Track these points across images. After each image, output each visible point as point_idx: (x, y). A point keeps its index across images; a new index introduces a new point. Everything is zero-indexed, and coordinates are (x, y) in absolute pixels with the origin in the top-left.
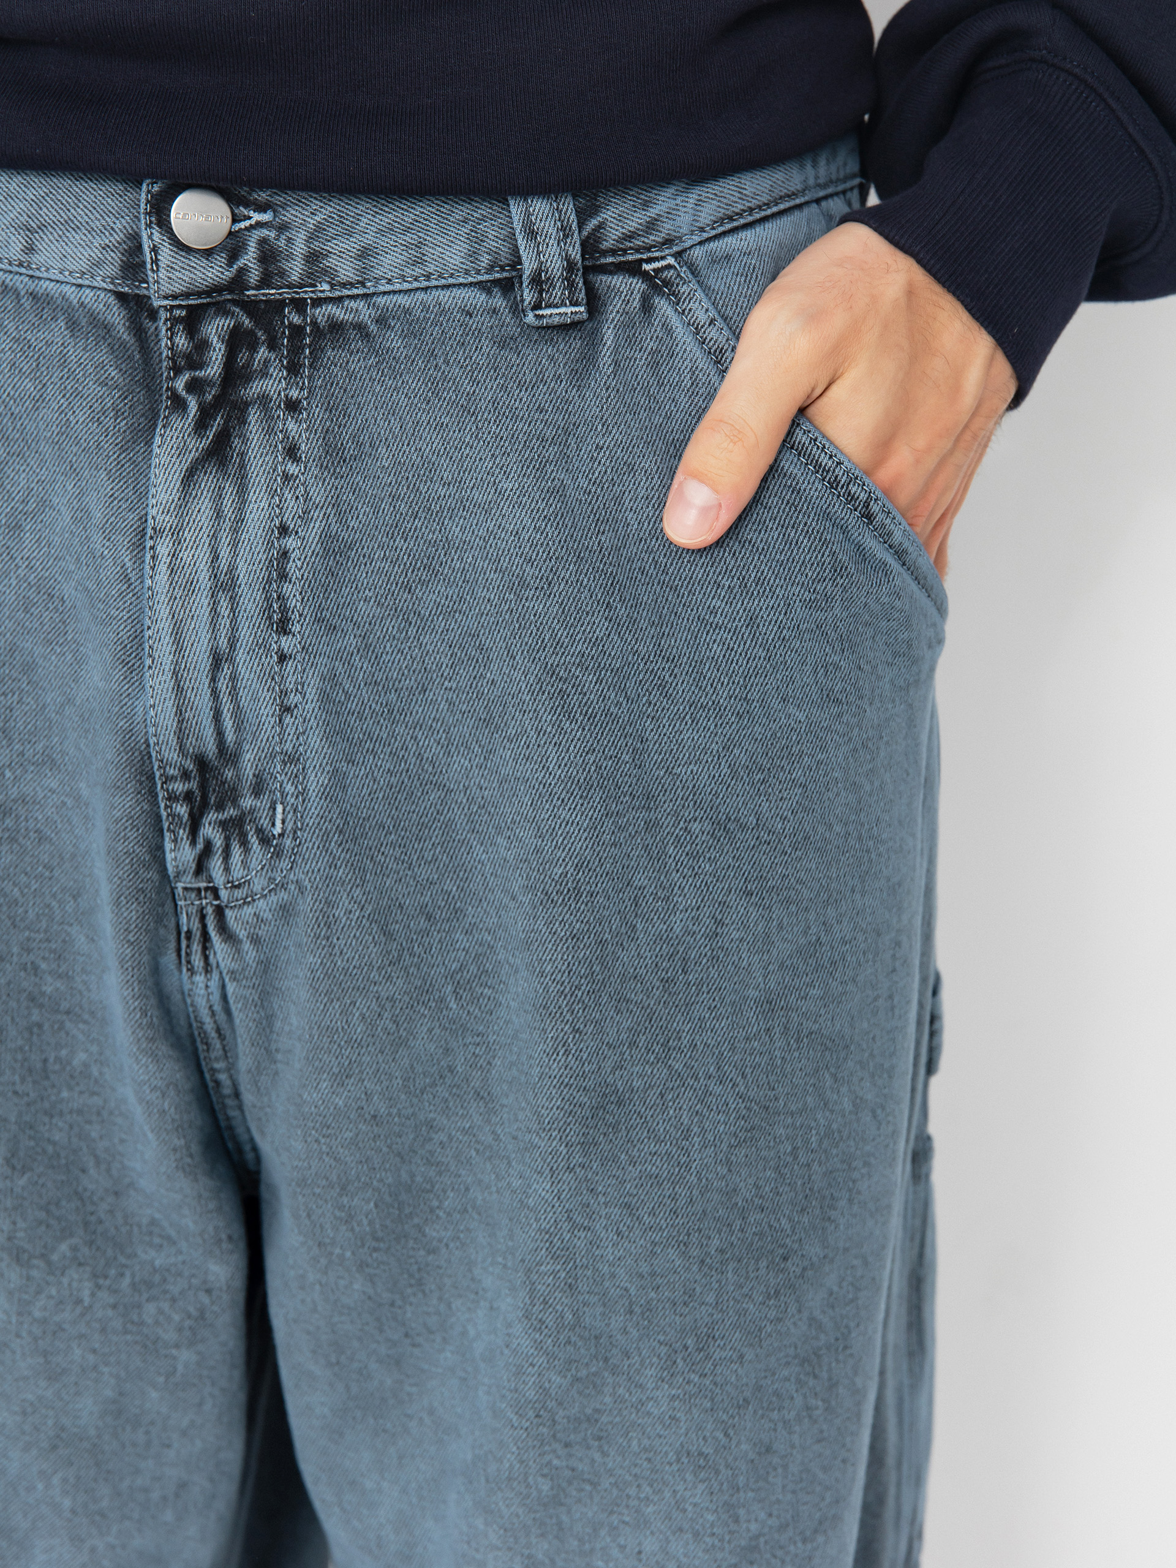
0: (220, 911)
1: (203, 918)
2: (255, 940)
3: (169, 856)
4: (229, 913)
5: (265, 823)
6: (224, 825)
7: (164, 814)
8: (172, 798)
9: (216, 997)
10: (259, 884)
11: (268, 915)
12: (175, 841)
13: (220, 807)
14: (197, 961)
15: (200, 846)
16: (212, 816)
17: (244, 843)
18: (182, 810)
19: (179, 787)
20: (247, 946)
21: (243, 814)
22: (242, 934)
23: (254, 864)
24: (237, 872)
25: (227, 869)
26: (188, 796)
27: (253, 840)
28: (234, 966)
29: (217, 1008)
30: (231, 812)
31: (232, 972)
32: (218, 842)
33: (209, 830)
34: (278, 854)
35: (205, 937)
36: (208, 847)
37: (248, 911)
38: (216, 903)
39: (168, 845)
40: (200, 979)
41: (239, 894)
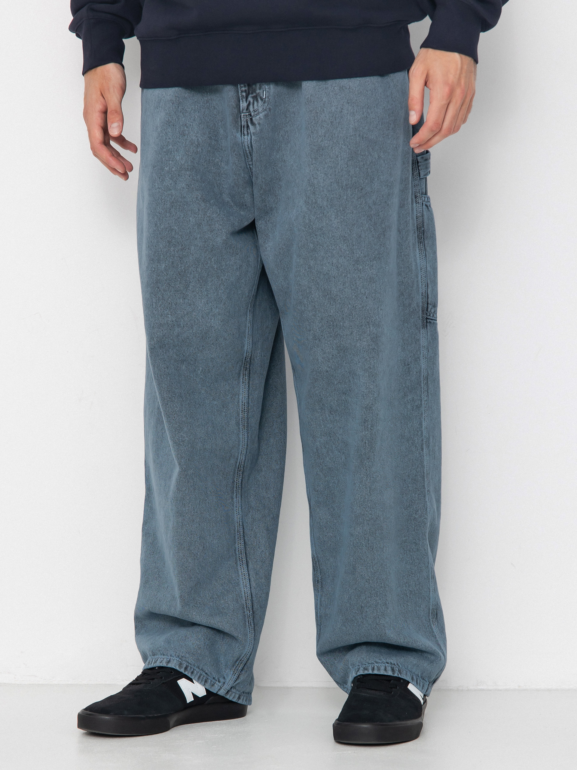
0: (251, 119)
1: (247, 122)
2: (259, 124)
3: (241, 105)
4: (254, 119)
5: (262, 95)
6: (253, 97)
7: (240, 96)
8: (242, 92)
9: (249, 142)
10: (260, 110)
11: (262, 117)
12: (243, 102)
13: (252, 93)
14: (246, 133)
15: (248, 102)
16: (250, 95)
17: (257, 101)
18: (244, 94)
19: (243, 89)
20: (257, 125)
21: (257, 94)
22: (256, 123)
23: (259, 105)
24: (256, 107)
25: (253, 107)
26: (245, 91)
27: (259, 99)
28: (254, 131)
29: (249, 145)
30: (255, 94)
31: (254, 133)
32: (252, 101)
33: (250, 99)
34: (265, 102)
35: (248, 126)
36: (250, 102)
37: (258, 117)
38: (250, 117)
39: (241, 102)
40: (246, 137)
41: (256, 113)
